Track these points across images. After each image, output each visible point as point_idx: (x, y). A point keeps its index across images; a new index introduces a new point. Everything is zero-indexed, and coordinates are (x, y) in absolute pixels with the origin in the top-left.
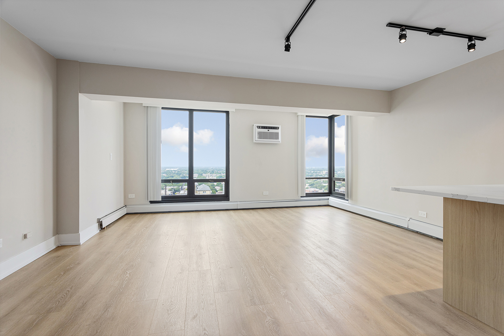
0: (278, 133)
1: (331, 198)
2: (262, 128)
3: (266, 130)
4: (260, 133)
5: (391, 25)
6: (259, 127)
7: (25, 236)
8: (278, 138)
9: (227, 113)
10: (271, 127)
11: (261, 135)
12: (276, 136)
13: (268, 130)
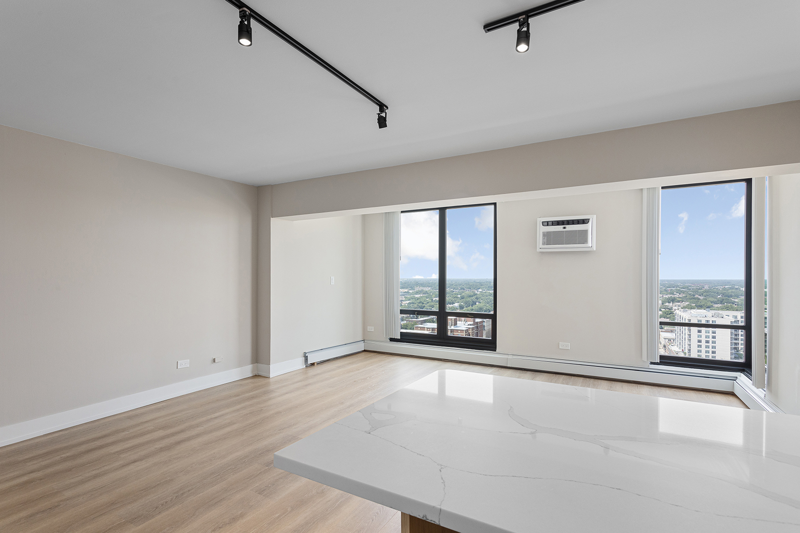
0: (586, 232)
1: (742, 377)
2: (552, 225)
3: (560, 228)
4: (546, 235)
5: (490, 26)
6: (547, 224)
7: (214, 361)
8: (585, 241)
9: (495, 204)
10: (573, 220)
11: (550, 239)
12: (582, 237)
13: (564, 228)
